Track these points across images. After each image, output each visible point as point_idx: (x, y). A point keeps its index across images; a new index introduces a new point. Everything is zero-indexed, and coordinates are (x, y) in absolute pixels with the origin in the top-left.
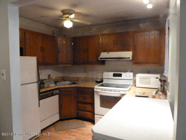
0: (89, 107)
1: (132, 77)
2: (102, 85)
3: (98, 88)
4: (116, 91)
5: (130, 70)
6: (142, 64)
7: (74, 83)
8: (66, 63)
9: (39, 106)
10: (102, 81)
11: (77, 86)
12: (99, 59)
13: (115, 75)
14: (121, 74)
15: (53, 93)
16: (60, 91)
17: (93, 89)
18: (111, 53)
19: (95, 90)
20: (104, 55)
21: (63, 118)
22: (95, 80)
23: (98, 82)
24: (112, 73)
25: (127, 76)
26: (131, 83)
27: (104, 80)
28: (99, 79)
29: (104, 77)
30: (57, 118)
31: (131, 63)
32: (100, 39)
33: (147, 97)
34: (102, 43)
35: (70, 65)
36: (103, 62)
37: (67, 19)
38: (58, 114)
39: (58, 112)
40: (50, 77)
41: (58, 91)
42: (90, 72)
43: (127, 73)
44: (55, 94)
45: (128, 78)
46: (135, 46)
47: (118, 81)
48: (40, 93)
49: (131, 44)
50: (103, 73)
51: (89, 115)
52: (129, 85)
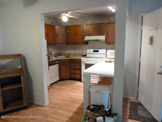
0: (78, 72)
1: (105, 53)
2: (86, 58)
3: (83, 59)
4: (95, 61)
5: (104, 48)
6: (111, 44)
7: (67, 57)
8: (62, 44)
9: (49, 70)
10: (86, 55)
11: (70, 58)
12: (84, 41)
13: (94, 51)
14: (98, 50)
15: (55, 63)
16: (59, 61)
17: (81, 60)
18: (92, 37)
19: (82, 60)
20: (87, 38)
21: (61, 79)
22: (82, 54)
23: (83, 56)
24: (93, 50)
25: (102, 51)
26: (105, 56)
27: (87, 54)
28: (84, 54)
29: (87, 52)
30: (58, 79)
31: (104, 43)
32: (85, 27)
33: (112, 62)
34: (86, 30)
35: (64, 45)
36: (87, 43)
37: (64, 16)
38: (58, 76)
39: (58, 75)
40: (52, 53)
41: (58, 62)
42: (78, 49)
43: (102, 50)
44: (56, 63)
45: (103, 53)
46: (107, 32)
47: (96, 55)
48: (49, 62)
49: (105, 31)
50: (86, 50)
51: (78, 76)
52: (103, 57)
